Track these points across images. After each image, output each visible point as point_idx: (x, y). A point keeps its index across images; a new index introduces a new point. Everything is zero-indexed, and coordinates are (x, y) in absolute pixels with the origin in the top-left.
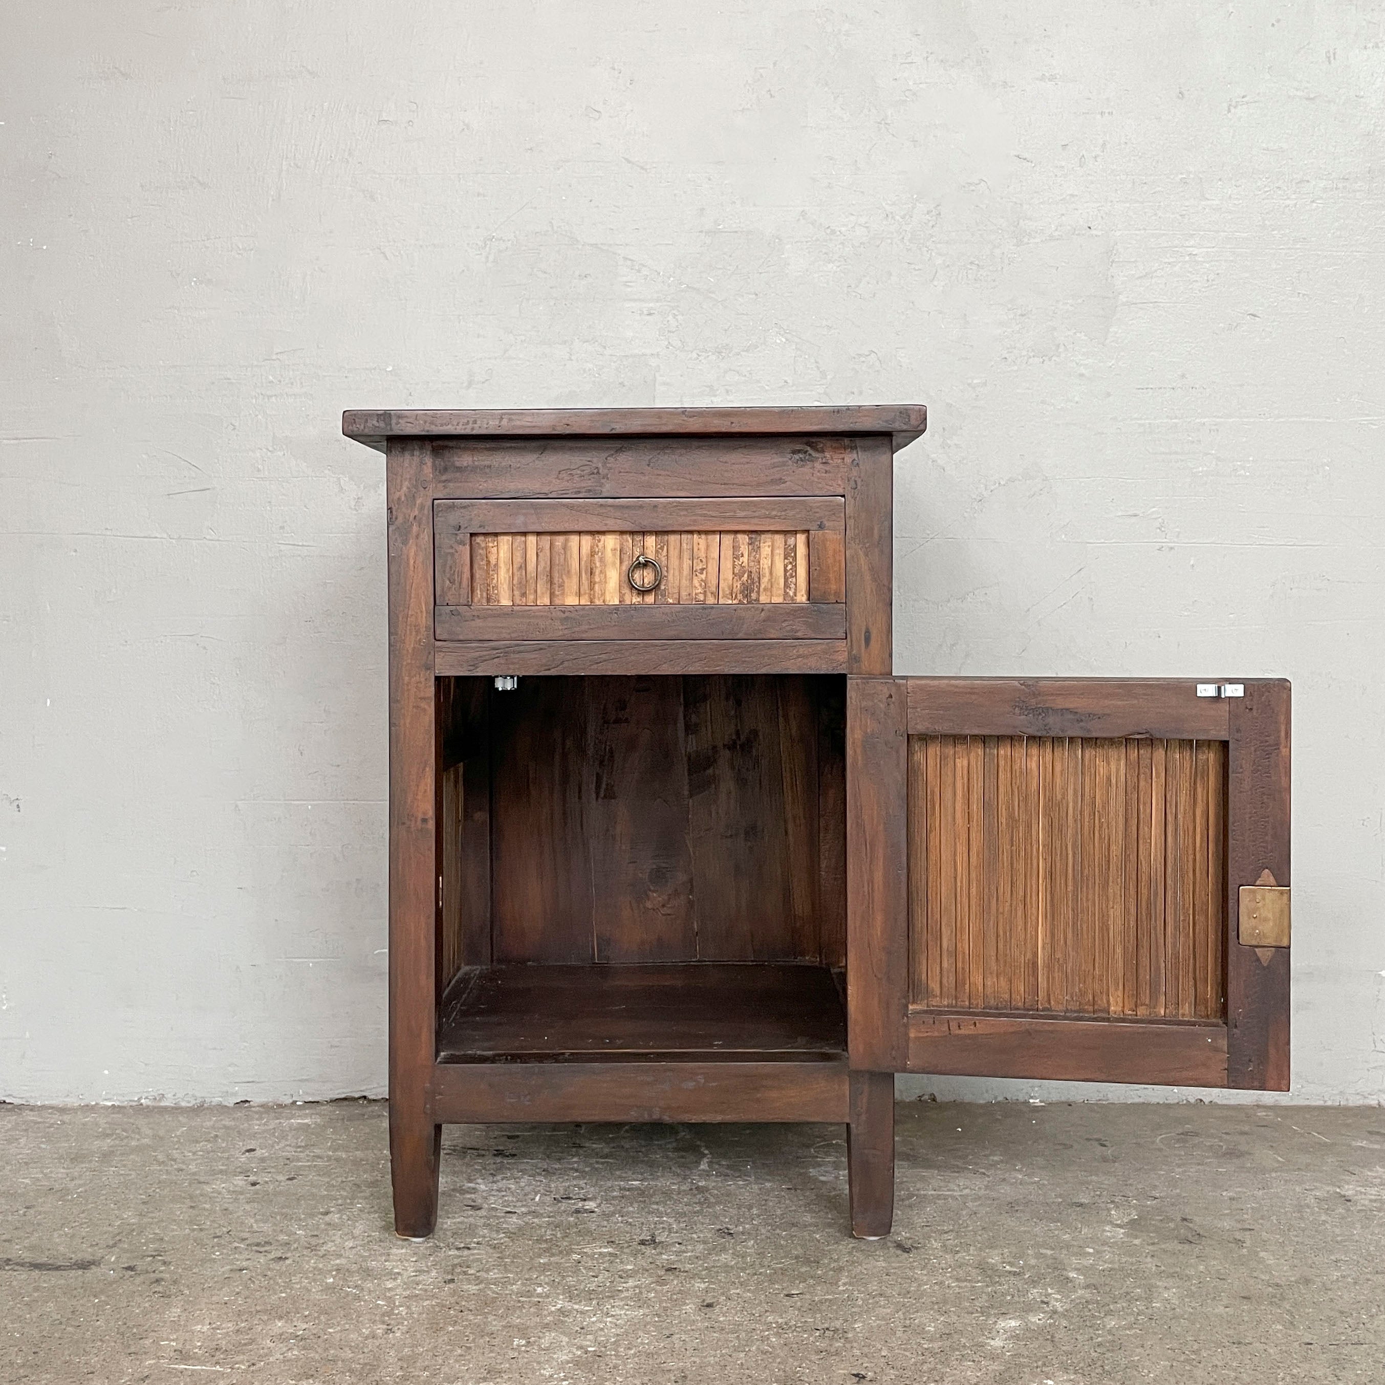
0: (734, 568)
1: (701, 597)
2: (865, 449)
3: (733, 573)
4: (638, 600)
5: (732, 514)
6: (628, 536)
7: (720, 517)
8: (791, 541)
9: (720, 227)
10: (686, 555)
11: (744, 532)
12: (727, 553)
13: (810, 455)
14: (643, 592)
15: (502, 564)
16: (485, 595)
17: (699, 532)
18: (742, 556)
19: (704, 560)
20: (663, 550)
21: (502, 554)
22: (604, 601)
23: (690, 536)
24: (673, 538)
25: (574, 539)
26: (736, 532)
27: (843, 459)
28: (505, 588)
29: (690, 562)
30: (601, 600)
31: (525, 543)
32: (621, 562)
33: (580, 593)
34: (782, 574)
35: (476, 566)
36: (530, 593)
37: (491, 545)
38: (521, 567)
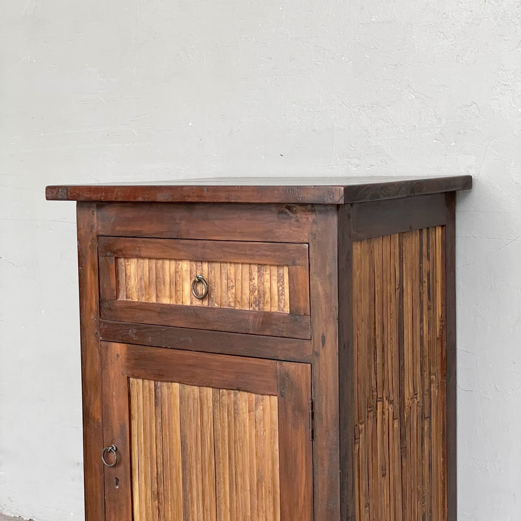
0: (250, 287)
1: (233, 304)
2: (320, 212)
3: (250, 290)
4: (200, 303)
5: (244, 252)
6: (193, 262)
7: (239, 254)
8: (281, 271)
9: (373, 20)
10: (224, 277)
11: (255, 264)
12: (247, 277)
13: (288, 215)
14: (202, 299)
15: (132, 276)
16: (125, 293)
17: (230, 263)
18: (254, 279)
20: (212, 273)
21: (132, 271)
22: (182, 302)
23: (225, 264)
24: (217, 266)
25: (167, 262)
26: (250, 264)
27: (308, 218)
28: (135, 291)
29: (226, 281)
30: (181, 302)
31: (143, 263)
32: (191, 279)
33: (171, 297)
34: (277, 293)
35: (120, 276)
36: (146, 294)
37: (127, 264)
38: (141, 278)
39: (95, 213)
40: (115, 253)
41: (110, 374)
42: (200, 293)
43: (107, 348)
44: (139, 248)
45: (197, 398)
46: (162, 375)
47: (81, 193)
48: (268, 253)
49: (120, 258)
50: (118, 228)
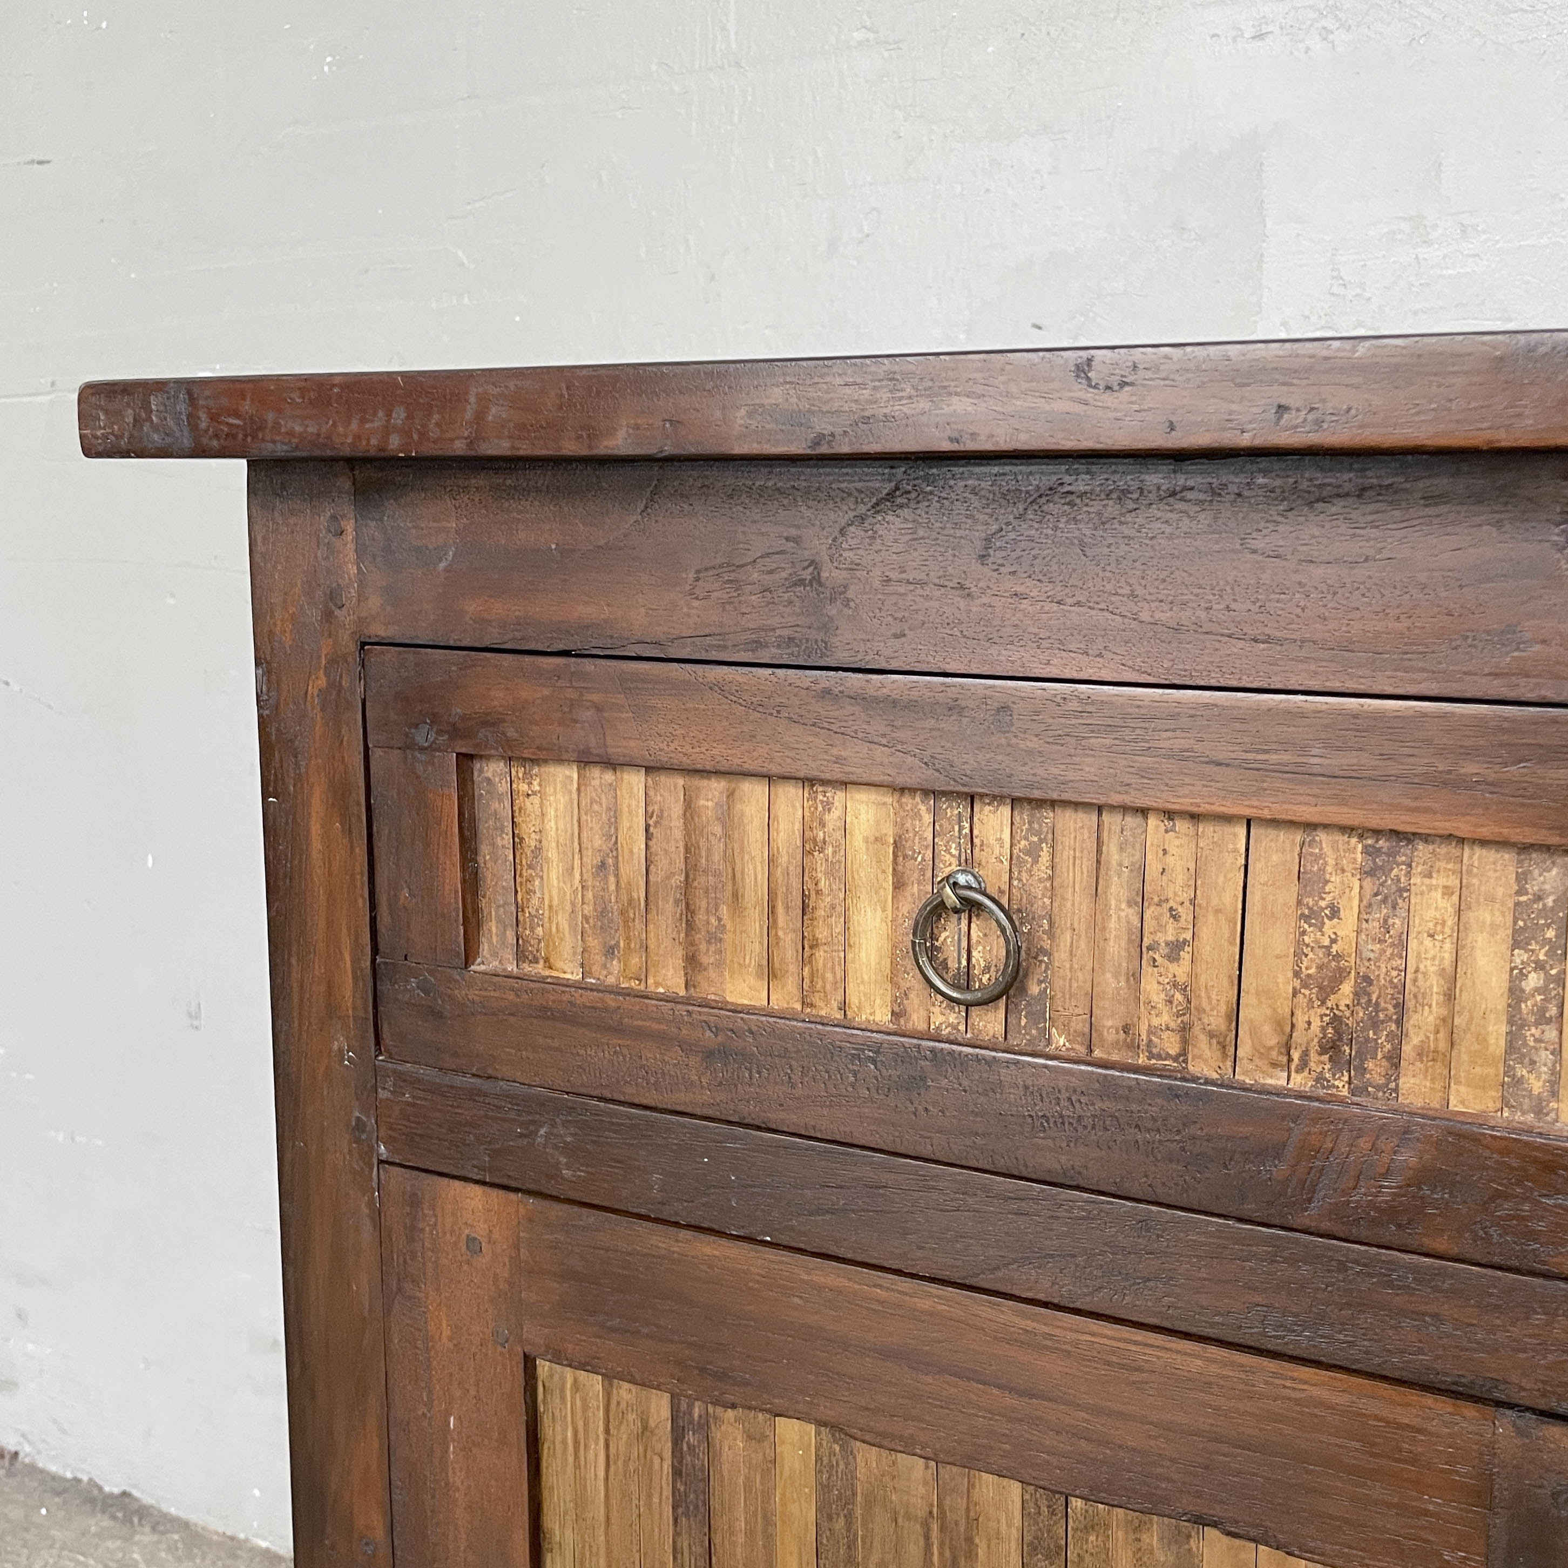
0: (1299, 955)
1: (1169, 1044)
3: (1297, 974)
4: (952, 1018)
5: (1292, 758)
6: (918, 800)
7: (1245, 766)
10: (1118, 887)
11: (1343, 828)
12: (1275, 896)
15: (552, 853)
16: (510, 935)
17: (1169, 814)
18: (1335, 913)
19: (1185, 914)
20: (1036, 861)
22: (844, 1006)
23: (1132, 821)
24: (1074, 823)
25: (754, 794)
26: (1311, 826)
28: (565, 925)
29: (1132, 914)
30: (835, 1005)
31: (613, 788)
32: (899, 885)
33: (771, 973)
34: (1501, 1003)
35: (485, 849)
36: (628, 948)
37: (524, 787)
38: (603, 865)
39: (349, 526)
40: (455, 732)
41: (432, 1327)
42: (953, 964)
43: (414, 1201)
44: (599, 709)
45: (922, 1513)
46: (723, 1376)
47: (270, 416)
48: (1470, 768)
49: (488, 758)
50: (472, 607)
